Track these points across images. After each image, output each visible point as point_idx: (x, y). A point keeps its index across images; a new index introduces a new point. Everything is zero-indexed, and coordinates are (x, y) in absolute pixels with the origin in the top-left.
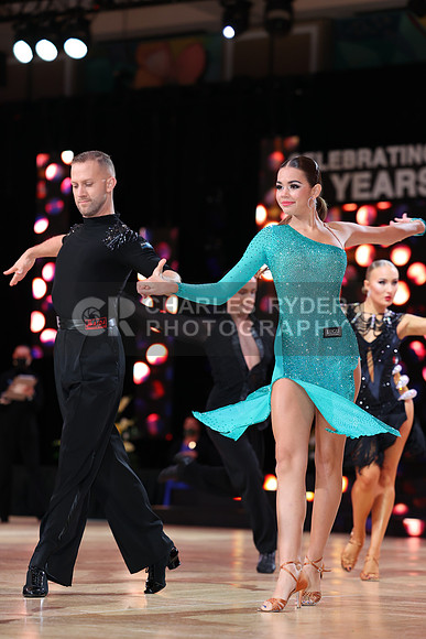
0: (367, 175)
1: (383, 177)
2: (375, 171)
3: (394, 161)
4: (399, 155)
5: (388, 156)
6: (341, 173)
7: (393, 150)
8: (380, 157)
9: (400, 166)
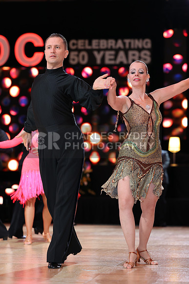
0: (113, 52)
1: (122, 54)
2: (117, 51)
3: (127, 46)
4: (130, 44)
5: (124, 44)
6: (99, 51)
7: (127, 41)
8: (120, 44)
9: (130, 49)
